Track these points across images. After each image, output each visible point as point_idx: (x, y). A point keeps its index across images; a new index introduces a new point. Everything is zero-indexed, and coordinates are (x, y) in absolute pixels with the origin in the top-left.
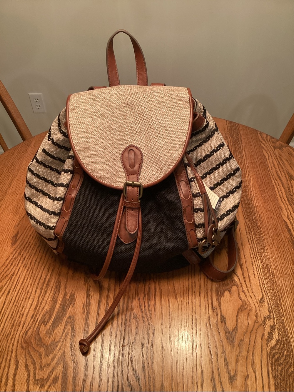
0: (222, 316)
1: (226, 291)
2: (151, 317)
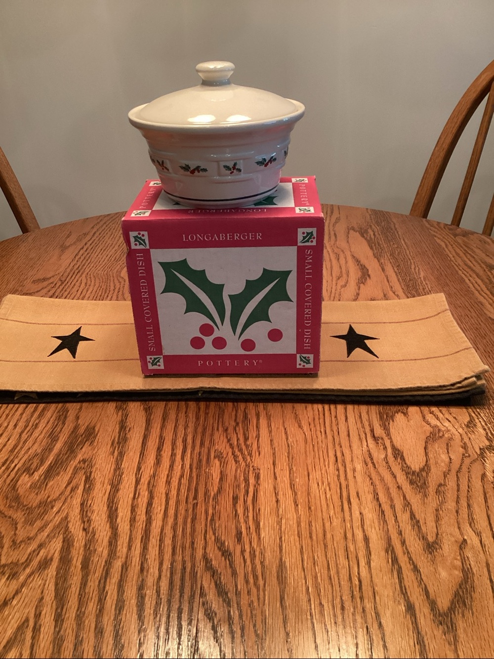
0: (394, 448)
1: (398, 413)
2: (250, 455)
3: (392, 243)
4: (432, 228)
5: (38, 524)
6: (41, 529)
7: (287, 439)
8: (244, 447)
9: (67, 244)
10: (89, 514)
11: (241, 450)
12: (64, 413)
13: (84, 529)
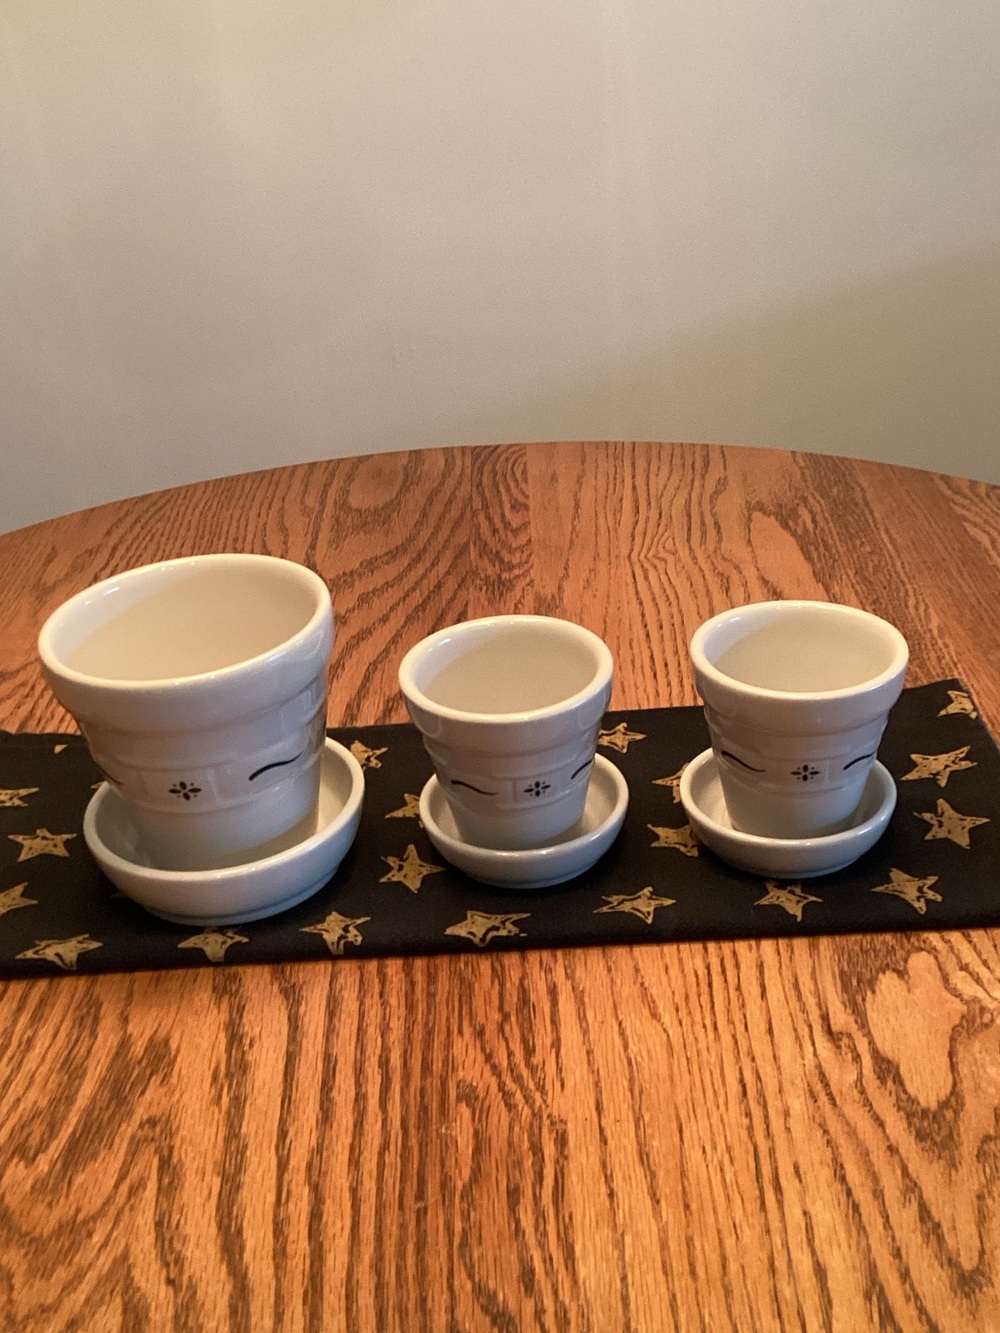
0: (878, 1058)
1: (884, 973)
2: (541, 1089)
3: (858, 542)
4: (957, 498)
5: (62, 1274)
6: (70, 1287)
7: (626, 1047)
8: (525, 1072)
9: (50, 579)
10: (177, 1246)
11: (518, 1079)
12: (93, 1011)
13: (170, 1282)
